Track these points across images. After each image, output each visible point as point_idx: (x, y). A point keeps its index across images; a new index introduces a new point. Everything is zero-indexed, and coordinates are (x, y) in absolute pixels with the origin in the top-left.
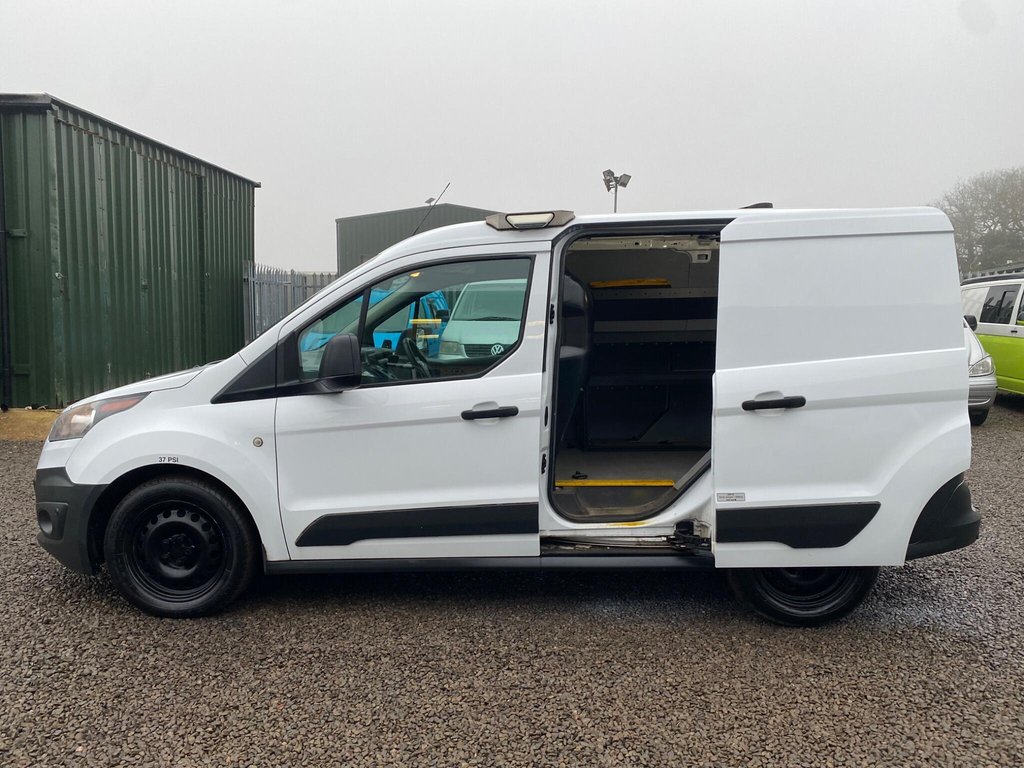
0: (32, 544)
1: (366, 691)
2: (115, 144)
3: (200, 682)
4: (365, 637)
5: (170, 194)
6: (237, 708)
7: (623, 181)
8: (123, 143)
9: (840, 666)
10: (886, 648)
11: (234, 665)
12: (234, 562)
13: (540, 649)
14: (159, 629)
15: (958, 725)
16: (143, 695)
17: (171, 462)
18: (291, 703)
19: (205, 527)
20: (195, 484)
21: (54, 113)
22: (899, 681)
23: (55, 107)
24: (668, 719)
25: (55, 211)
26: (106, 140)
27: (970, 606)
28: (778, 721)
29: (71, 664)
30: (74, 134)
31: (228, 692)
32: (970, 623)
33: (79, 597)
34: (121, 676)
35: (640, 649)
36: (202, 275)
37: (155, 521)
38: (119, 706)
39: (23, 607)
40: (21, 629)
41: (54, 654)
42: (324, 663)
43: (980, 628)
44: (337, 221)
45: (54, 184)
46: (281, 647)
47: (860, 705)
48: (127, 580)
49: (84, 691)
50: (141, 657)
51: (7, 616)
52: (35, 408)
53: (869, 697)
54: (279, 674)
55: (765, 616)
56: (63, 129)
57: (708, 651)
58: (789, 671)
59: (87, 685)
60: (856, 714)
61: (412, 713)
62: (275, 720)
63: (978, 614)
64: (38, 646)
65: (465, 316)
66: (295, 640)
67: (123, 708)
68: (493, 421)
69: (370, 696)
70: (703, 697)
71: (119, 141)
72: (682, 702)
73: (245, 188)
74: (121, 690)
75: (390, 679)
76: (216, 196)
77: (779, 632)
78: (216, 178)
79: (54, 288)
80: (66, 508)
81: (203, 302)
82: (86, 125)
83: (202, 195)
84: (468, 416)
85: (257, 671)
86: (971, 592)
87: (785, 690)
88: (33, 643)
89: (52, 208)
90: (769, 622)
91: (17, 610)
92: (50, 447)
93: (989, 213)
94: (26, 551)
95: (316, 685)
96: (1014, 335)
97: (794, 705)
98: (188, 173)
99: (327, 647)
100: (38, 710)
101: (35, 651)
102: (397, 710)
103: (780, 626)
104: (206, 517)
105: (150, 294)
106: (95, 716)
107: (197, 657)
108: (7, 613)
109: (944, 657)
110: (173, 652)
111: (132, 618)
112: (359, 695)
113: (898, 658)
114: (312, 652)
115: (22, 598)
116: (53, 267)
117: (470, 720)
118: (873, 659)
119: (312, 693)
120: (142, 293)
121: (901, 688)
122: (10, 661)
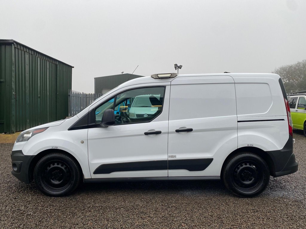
0: (8, 175)
1: (117, 218)
2: (32, 54)
3: (65, 216)
4: (115, 202)
5: (47, 69)
6: (78, 224)
7: (180, 67)
8: (34, 54)
9: (260, 209)
10: (273, 204)
11: (75, 211)
12: (74, 179)
13: (169, 205)
14: (51, 200)
15: (298, 226)
16: (48, 221)
17: (55, 148)
18: (94, 222)
19: (65, 168)
20: (63, 155)
21: (14, 45)
22: (279, 213)
23: (15, 43)
24: (211, 226)
25: (13, 74)
26: (29, 53)
27: (296, 191)
28: (245, 226)
29: (24, 211)
30: (20, 51)
31: (74, 220)
32: (296, 196)
33: (24, 190)
34: (40, 215)
35: (199, 205)
36: (56, 94)
37: (50, 166)
38: (41, 224)
39: (7, 194)
40: (7, 201)
41: (18, 208)
42: (103, 210)
43: (300, 197)
44: (94, 78)
45: (13, 66)
46: (89, 205)
47: (268, 221)
48: (41, 185)
49: (29, 220)
50: (46, 209)
51: (2, 197)
52: (5, 133)
53: (270, 218)
54: (89, 213)
55: (236, 194)
56: (17, 50)
57: (220, 205)
58: (245, 211)
59: (30, 218)
60: (268, 224)
61: (133, 225)
62: (90, 228)
63: (298, 193)
64: (13, 206)
65: (136, 106)
66: (93, 203)
67: (42, 225)
68: (154, 135)
69: (119, 220)
70: (221, 219)
71: (33, 54)
72: (214, 220)
73: (69, 68)
74: (41, 219)
75: (124, 215)
76: (61, 70)
77: (240, 199)
78: (61, 65)
79: (12, 97)
80: (22, 163)
81: (56, 102)
82: (23, 49)
83: (57, 70)
84: (146, 134)
85: (82, 213)
86: (295, 187)
87: (245, 217)
88: (11, 205)
89: (13, 73)
90: (237, 196)
91: (5, 195)
92: (16, 144)
93: (285, 77)
94: (6, 177)
95: (102, 217)
96: (297, 112)
97: (249, 221)
98: (53, 63)
99: (104, 205)
100: (15, 226)
101: (12, 208)
102: (128, 224)
103: (241, 197)
104: (66, 165)
105: (41, 99)
106: (33, 227)
107: (63, 209)
108: (2, 196)
109: (291, 206)
110: (56, 207)
111: (42, 197)
112: (115, 220)
113: (277, 207)
114: (99, 207)
115: (6, 191)
116: (12, 91)
117: (151, 227)
118: (270, 207)
119: (101, 219)
120: (38, 99)
121: (280, 215)
122: (5, 210)
